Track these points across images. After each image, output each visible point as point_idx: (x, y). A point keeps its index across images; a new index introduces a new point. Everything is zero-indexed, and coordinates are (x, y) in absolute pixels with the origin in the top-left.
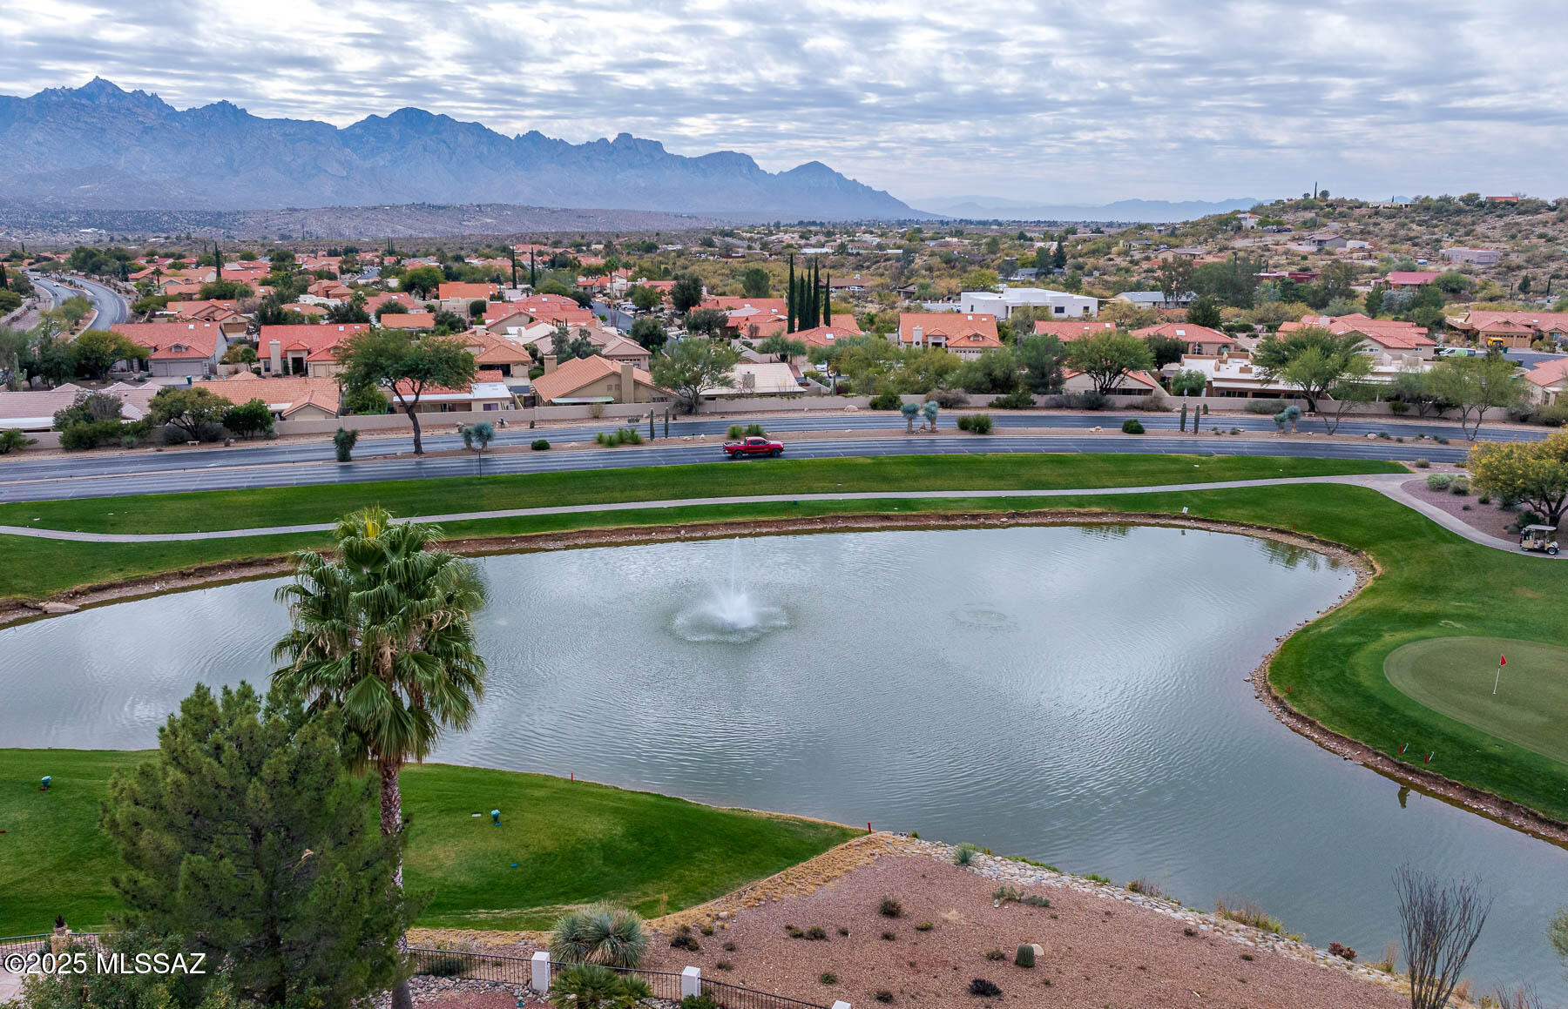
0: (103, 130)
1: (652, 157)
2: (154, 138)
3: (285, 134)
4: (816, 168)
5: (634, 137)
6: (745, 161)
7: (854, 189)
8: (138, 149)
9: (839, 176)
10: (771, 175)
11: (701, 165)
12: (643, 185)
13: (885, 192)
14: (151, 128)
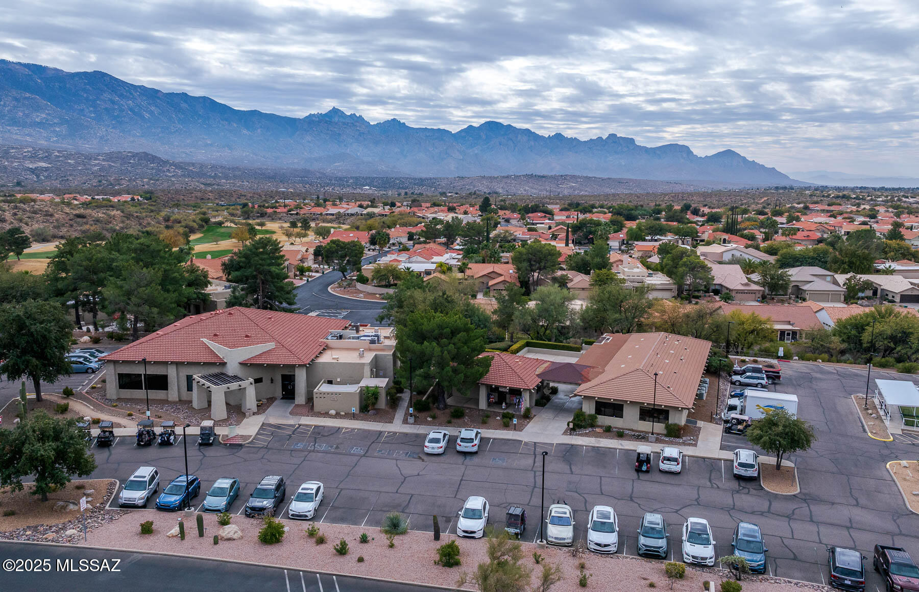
0: (339, 134)
1: (628, 147)
2: (364, 139)
3: (427, 136)
4: (729, 154)
5: (618, 136)
6: (685, 150)
7: (754, 166)
8: (356, 144)
9: (744, 158)
10: (701, 157)
11: (658, 152)
12: (623, 164)
13: (774, 168)
14: (363, 133)
